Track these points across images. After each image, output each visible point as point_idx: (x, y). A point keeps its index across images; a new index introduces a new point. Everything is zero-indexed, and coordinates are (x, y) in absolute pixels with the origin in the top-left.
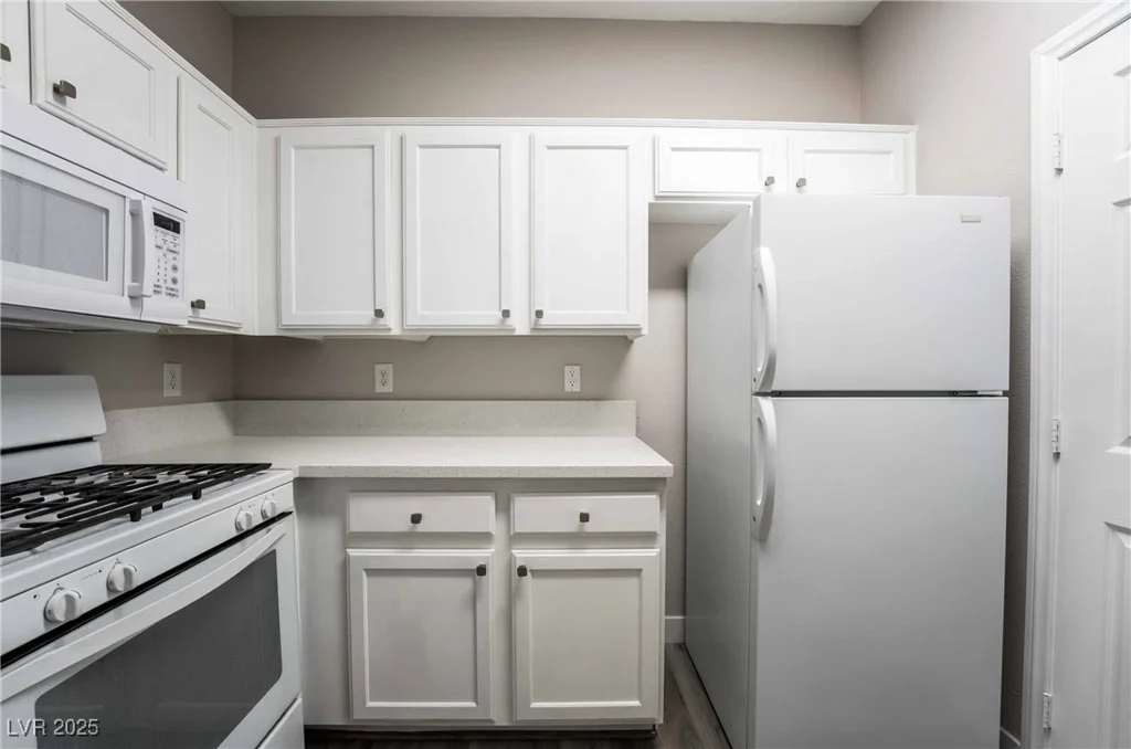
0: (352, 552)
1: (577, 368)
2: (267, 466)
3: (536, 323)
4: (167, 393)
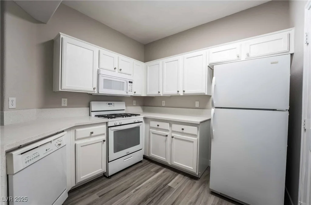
0: (151, 130)
1: (198, 102)
2: (140, 115)
3: (184, 93)
4: (134, 104)
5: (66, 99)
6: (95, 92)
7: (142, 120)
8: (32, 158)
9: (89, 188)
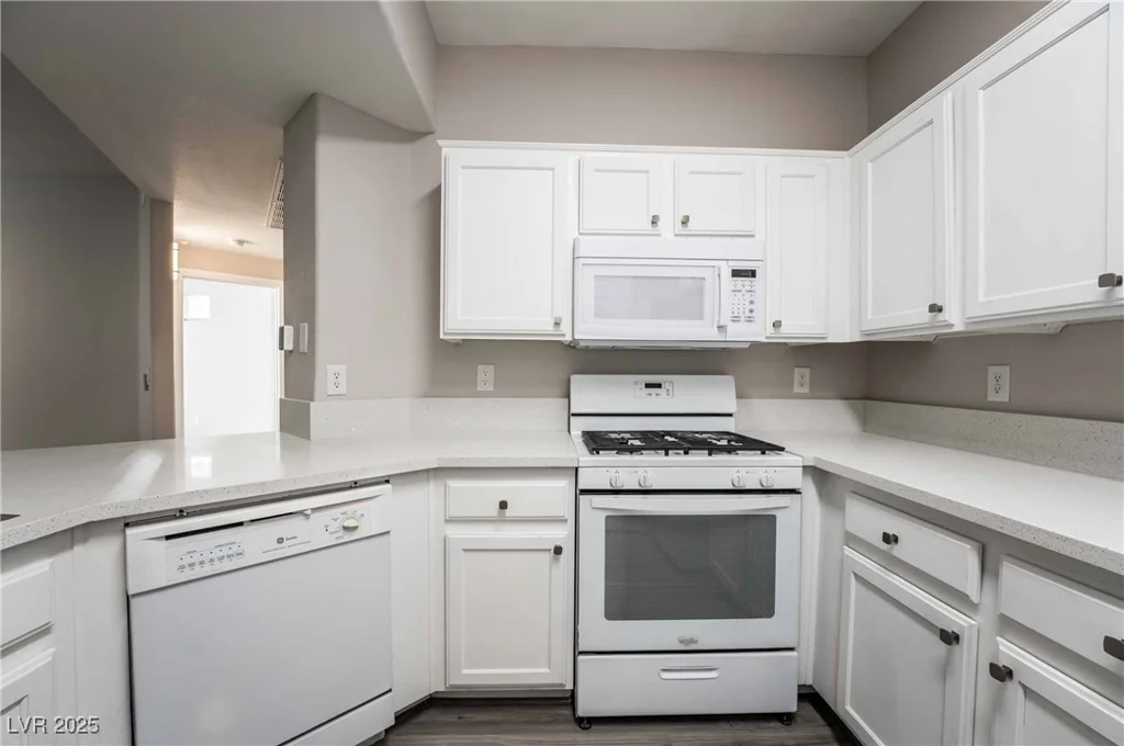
0: (847, 553)
4: (797, 389)
5: (491, 368)
6: (564, 335)
7: (794, 479)
8: (209, 556)
9: (492, 723)
